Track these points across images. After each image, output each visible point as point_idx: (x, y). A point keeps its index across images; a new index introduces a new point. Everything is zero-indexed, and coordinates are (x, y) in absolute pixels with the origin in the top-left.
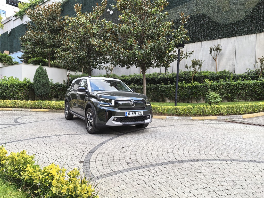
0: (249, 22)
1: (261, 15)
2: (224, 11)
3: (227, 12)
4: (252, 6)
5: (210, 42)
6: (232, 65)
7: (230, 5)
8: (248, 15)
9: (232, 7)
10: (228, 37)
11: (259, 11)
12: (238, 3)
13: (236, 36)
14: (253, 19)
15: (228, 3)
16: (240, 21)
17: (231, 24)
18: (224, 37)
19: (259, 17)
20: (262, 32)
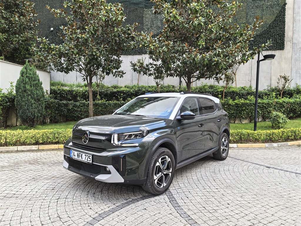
0: (265, 38)
1: (277, 32)
2: (240, 22)
4: (269, 22)
6: (249, 80)
7: (247, 16)
8: (265, 31)
9: (249, 19)
11: (275, 28)
12: (255, 16)
14: (270, 35)
15: (245, 14)
16: (257, 35)
19: (275, 35)
20: (278, 50)
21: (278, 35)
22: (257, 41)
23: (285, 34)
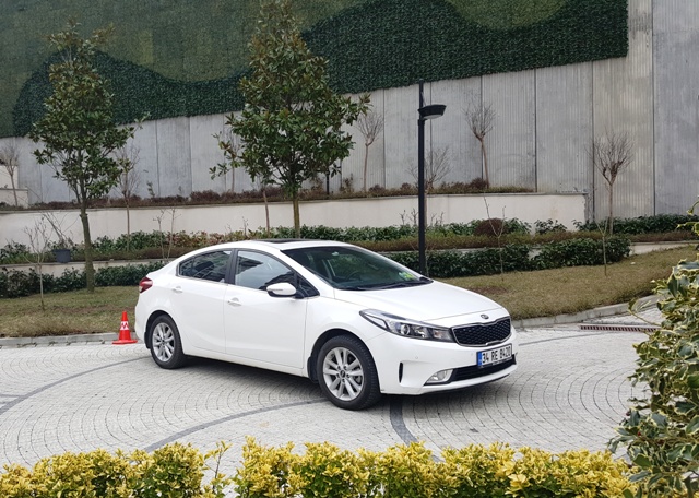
0: (570, 27)
6: (528, 154)
13: (534, 67)
14: (581, 18)
16: (545, 23)
20: (609, 57)
21: (605, 13)
22: (545, 37)
23: (628, 9)
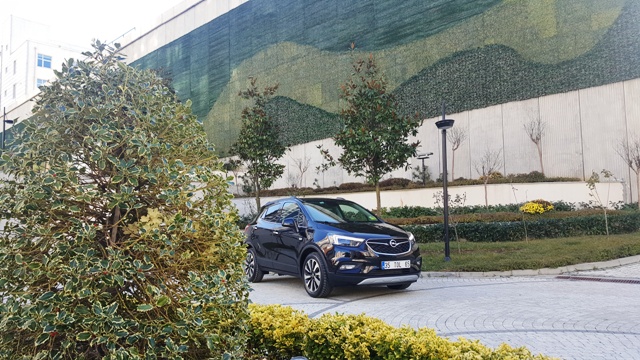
0: (602, 57)
1: (628, 42)
2: (545, 37)
3: (552, 38)
4: (607, 24)
5: (519, 104)
7: (558, 23)
8: (599, 43)
9: (562, 27)
10: (562, 92)
11: (623, 34)
12: (574, 18)
13: (578, 89)
14: (612, 50)
17: (564, 63)
18: (552, 93)
20: (635, 77)
22: (585, 66)
